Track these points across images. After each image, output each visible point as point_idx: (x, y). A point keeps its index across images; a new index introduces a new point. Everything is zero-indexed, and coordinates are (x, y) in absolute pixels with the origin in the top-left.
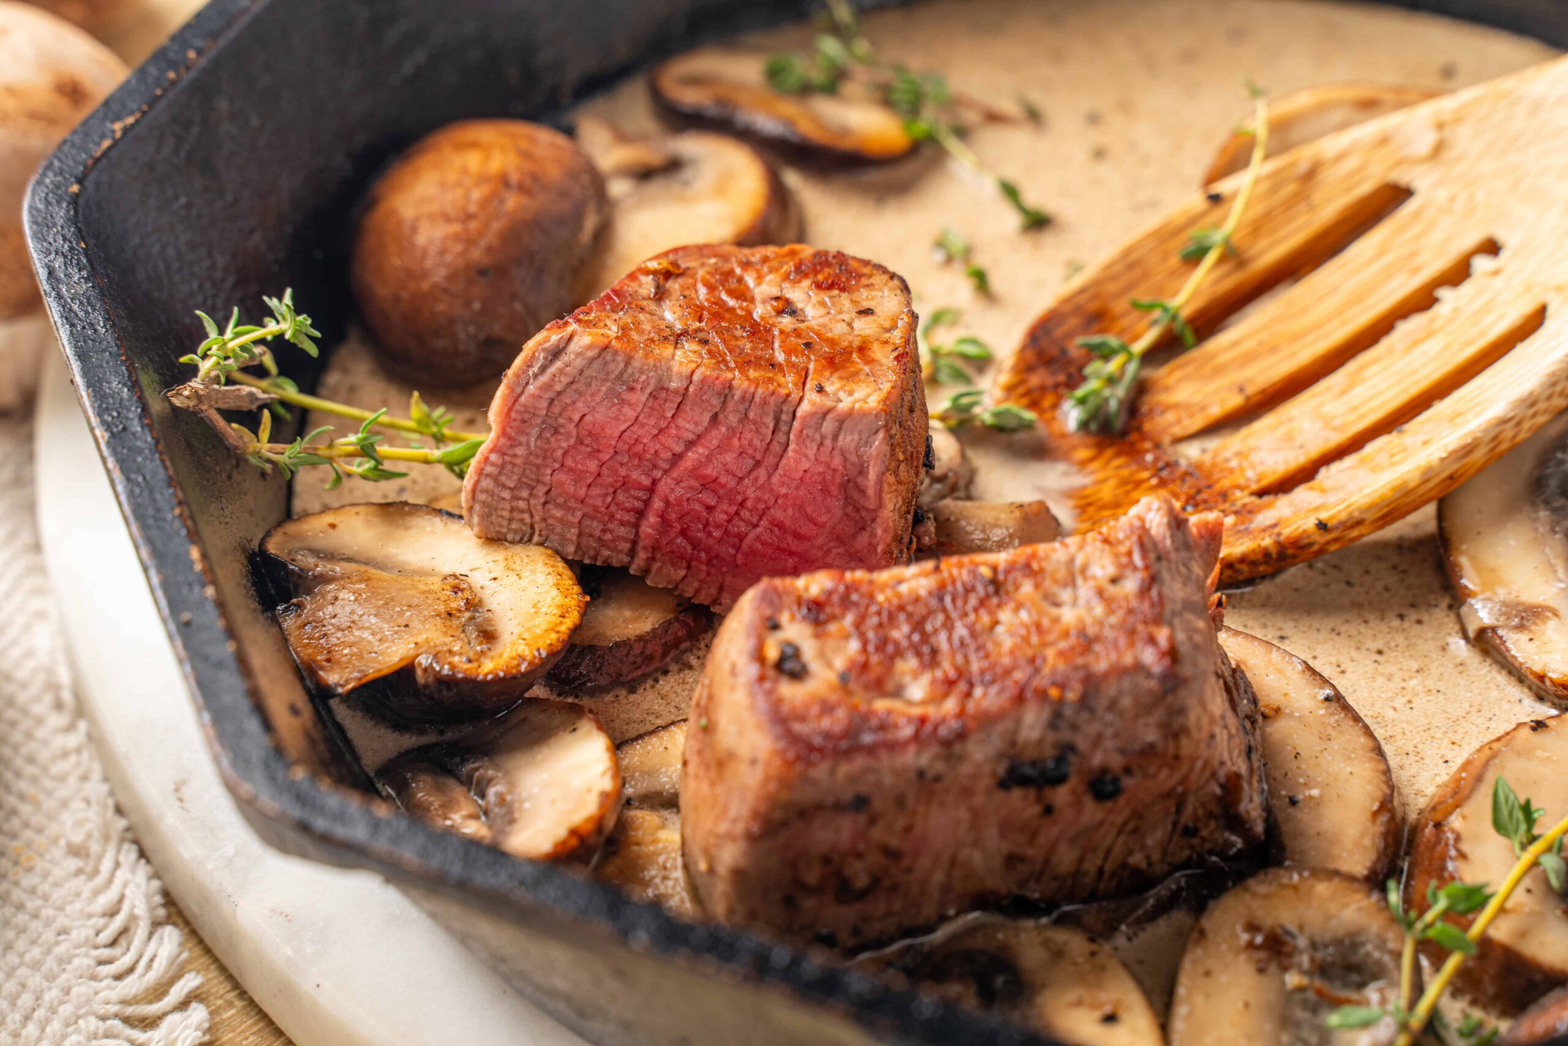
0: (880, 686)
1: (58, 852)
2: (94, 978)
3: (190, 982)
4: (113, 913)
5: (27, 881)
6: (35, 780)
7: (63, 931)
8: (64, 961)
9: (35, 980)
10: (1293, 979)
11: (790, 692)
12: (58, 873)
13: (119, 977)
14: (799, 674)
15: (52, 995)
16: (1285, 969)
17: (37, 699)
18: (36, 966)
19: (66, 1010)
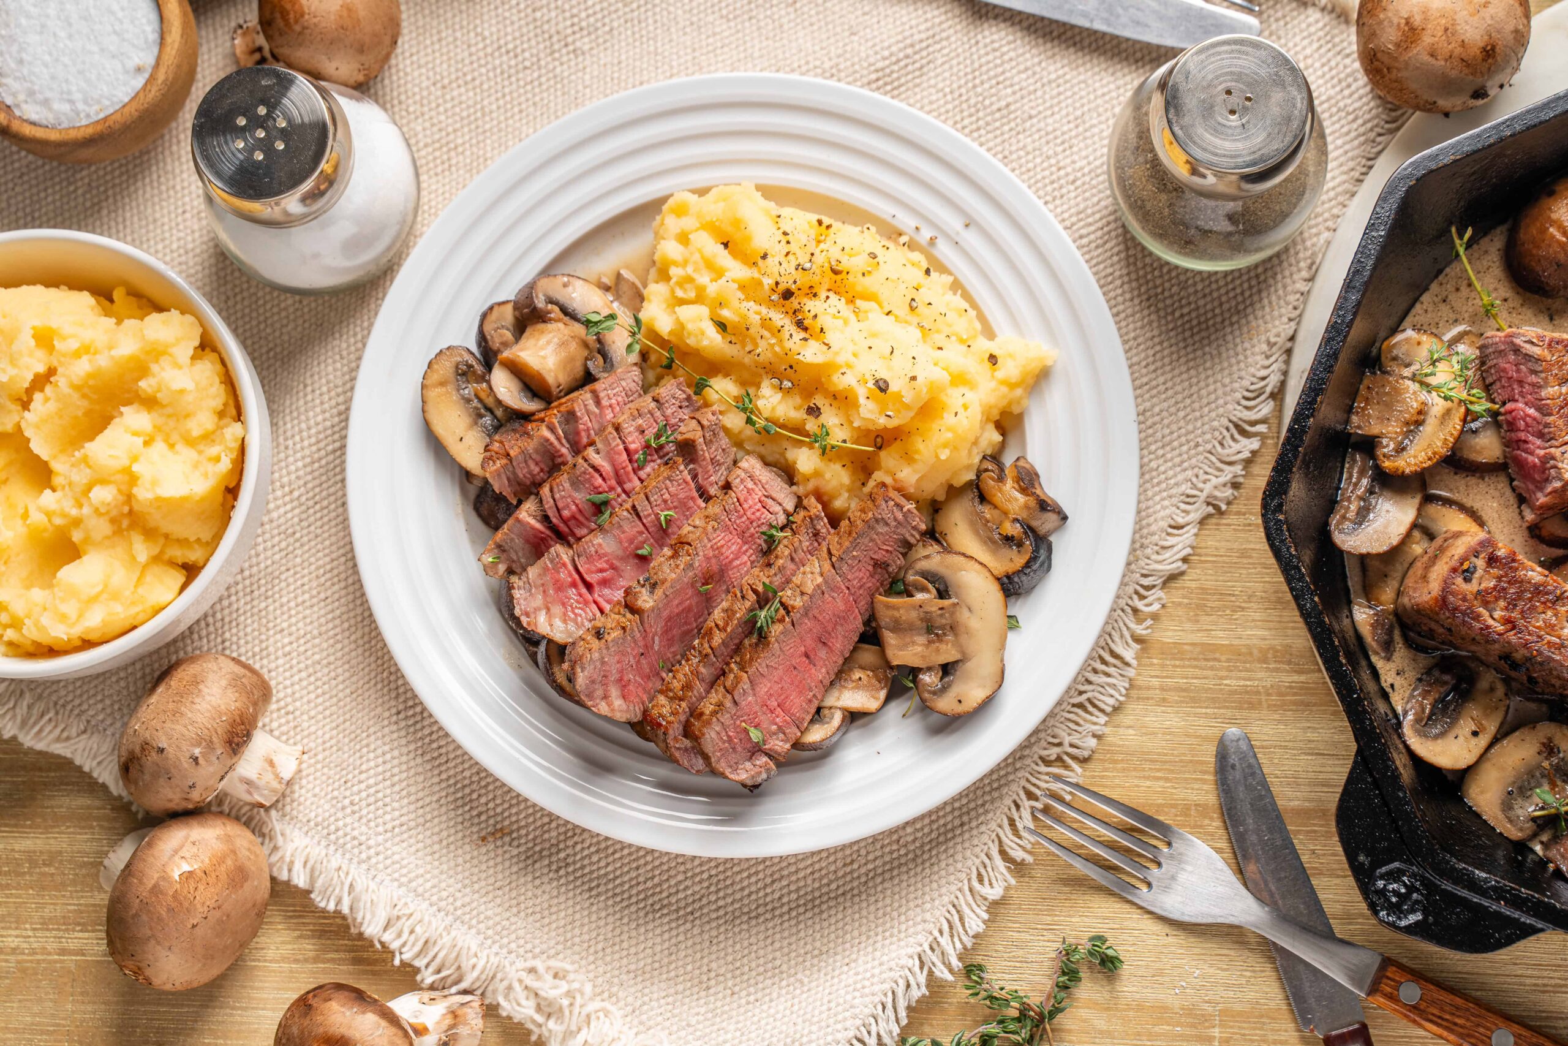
0: (1486, 604)
1: (1263, 338)
2: (1239, 404)
3: (1262, 428)
4: (1263, 379)
5: (1247, 345)
6: (1279, 298)
7: (1241, 378)
8: (1233, 391)
9: (1220, 392)
10: (1546, 764)
11: (1459, 580)
12: (1257, 349)
13: (1247, 408)
14: (1467, 580)
15: (1221, 402)
16: (1547, 759)
17: (1305, 259)
18: (1224, 386)
19: (1221, 410)
